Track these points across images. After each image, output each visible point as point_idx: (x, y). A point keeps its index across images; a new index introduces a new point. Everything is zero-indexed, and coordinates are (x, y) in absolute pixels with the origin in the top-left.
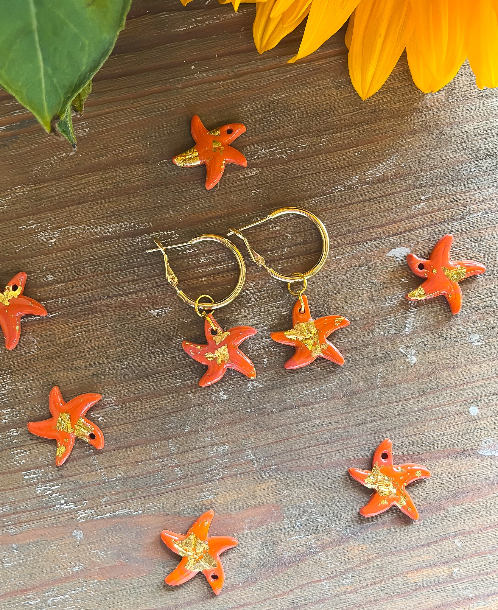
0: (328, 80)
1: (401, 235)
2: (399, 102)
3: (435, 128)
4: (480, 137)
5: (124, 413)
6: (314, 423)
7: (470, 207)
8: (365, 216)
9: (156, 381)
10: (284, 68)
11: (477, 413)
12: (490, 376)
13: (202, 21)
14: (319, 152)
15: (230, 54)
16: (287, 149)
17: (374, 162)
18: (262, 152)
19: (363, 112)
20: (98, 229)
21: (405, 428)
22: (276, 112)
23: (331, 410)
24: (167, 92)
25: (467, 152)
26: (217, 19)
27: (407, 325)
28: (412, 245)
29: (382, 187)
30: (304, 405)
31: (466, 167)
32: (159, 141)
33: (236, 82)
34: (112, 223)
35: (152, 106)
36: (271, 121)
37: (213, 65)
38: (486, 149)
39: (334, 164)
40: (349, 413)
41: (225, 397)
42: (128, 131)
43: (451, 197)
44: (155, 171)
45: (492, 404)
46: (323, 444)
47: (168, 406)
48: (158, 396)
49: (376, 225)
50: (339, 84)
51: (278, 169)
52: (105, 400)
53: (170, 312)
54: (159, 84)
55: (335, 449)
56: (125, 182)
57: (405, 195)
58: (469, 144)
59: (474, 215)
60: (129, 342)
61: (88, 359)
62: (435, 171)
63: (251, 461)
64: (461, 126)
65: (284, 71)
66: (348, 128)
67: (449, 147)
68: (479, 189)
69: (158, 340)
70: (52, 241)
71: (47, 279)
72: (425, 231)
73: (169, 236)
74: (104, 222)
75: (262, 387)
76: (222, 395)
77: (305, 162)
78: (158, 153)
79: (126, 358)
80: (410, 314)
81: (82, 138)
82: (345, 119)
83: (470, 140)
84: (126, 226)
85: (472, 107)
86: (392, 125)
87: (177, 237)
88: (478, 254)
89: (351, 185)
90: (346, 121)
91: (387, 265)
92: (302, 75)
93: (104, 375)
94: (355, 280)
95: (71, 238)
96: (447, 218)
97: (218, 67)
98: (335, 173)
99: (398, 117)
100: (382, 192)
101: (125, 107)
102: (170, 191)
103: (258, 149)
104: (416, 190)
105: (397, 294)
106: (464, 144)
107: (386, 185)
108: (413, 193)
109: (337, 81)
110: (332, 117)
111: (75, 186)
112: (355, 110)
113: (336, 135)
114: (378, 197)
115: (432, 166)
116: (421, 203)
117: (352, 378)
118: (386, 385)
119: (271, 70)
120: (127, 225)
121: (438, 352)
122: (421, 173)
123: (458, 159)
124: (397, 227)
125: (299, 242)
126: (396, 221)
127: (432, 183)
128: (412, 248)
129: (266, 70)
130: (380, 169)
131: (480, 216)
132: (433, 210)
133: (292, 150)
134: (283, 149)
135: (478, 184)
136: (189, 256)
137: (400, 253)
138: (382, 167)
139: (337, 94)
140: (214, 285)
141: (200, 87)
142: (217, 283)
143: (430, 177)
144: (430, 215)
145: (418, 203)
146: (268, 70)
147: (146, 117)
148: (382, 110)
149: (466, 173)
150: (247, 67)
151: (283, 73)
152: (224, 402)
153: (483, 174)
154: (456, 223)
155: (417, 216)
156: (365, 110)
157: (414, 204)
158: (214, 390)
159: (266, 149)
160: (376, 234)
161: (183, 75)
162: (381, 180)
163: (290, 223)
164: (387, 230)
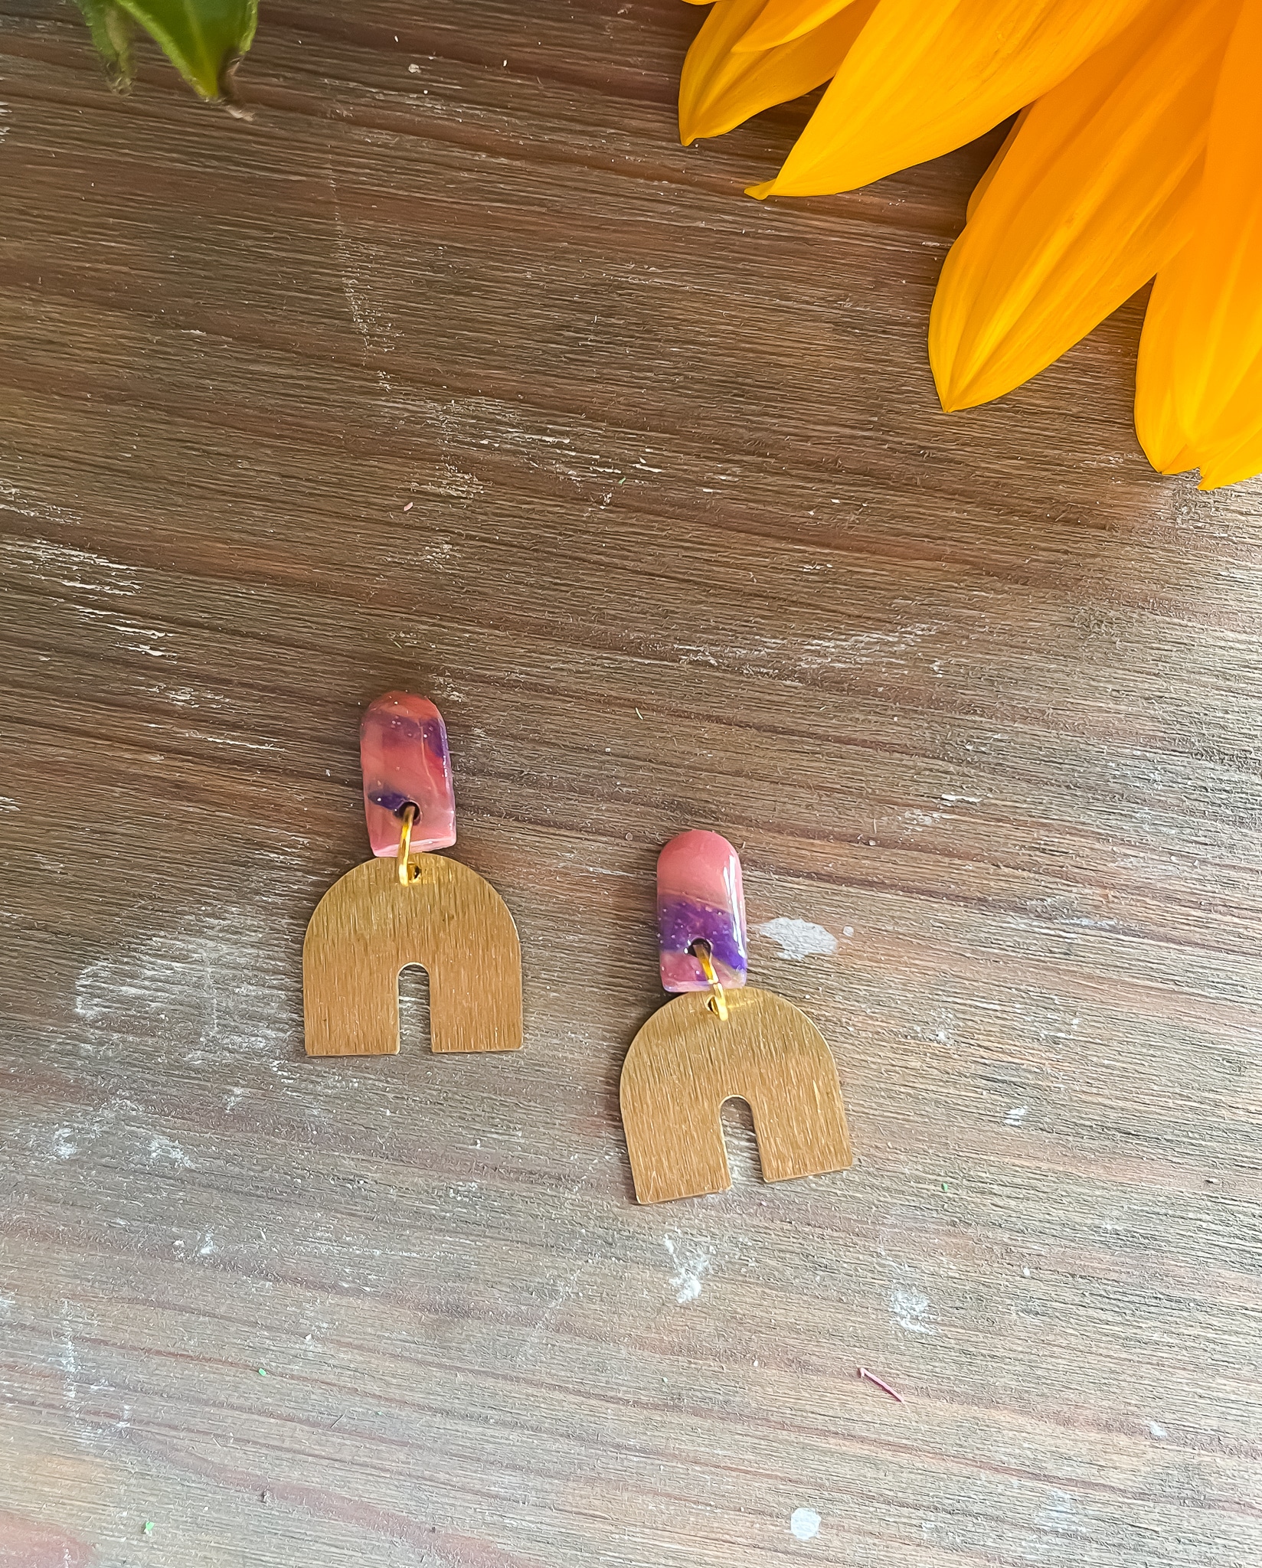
0: (820, 292)
1: (828, 885)
2: (1016, 458)
3: (1091, 591)
4: (1221, 682)
6: (303, 1347)
7: (1087, 891)
8: (747, 776)
10: (701, 191)
11: (812, 1535)
12: (904, 1441)
14: (691, 511)
15: (549, 74)
16: (596, 460)
17: (852, 616)
18: (514, 433)
19: (887, 441)
21: (570, 1484)
22: (612, 325)
23: (369, 1330)
24: (299, 115)
25: (1157, 710)
28: (849, 931)
29: (839, 708)
30: (295, 1281)
31: (1134, 757)
33: (530, 173)
35: (233, 139)
36: (583, 345)
37: (479, 86)
38: (1223, 727)
39: (722, 569)
40: (420, 1363)
41: (66, 1151)
42: (124, 189)
43: (1042, 832)
44: (156, 352)
45: (870, 1528)
46: (301, 1422)
49: (765, 819)
50: (850, 317)
51: (539, 508)
54: (285, 78)
55: (328, 1451)
56: (48, 347)
57: (898, 765)
58: (1175, 689)
59: (1085, 921)
62: (1026, 728)
63: (63, 1376)
64: (1176, 620)
65: (698, 203)
66: (817, 475)
67: (1109, 670)
68: (1143, 846)
72: (908, 905)
73: (110, 576)
75: (192, 1171)
76: (62, 1142)
77: (633, 525)
78: (190, 301)
82: (819, 441)
83: (1184, 674)
85: (1239, 574)
86: (960, 522)
87: (131, 589)
88: (1041, 1048)
89: (743, 661)
90: (819, 449)
92: (748, 240)
96: (997, 894)
97: (496, 102)
98: (712, 600)
99: (987, 504)
100: (826, 726)
101: (147, 107)
102: (176, 437)
103: (504, 419)
104: (940, 763)
106: (1160, 681)
107: (852, 708)
108: (926, 769)
109: (848, 305)
110: (781, 416)
112: (861, 425)
113: (770, 479)
114: (811, 735)
115: (1027, 710)
116: (937, 810)
117: (479, 1264)
118: (570, 1329)
119: (656, 183)
121: (777, 1296)
122: (982, 716)
123: (1120, 720)
124: (827, 856)
125: (503, 768)
126: (831, 833)
127: (1001, 764)
128: (845, 941)
129: (641, 176)
130: (858, 649)
131: (1104, 934)
132: (962, 849)
133: (610, 468)
134: (582, 451)
135: (1146, 827)
136: (145, 666)
137: (801, 939)
138: (866, 643)
139: (830, 348)
140: (181, 790)
141: (408, 141)
142: (194, 788)
143: (1001, 741)
144: (947, 860)
145: (928, 809)
146: (648, 178)
147: (199, 169)
148: (951, 461)
149: (1124, 776)
150: (584, 141)
151: (690, 207)
152: (58, 1163)
153: (1175, 802)
154: (1019, 922)
155: (906, 846)
156: (896, 439)
157: (912, 806)
158: (44, 1115)
159: (527, 430)
160: (751, 848)
161: (371, 79)
162: (846, 686)
163: (504, 697)
164: (794, 849)
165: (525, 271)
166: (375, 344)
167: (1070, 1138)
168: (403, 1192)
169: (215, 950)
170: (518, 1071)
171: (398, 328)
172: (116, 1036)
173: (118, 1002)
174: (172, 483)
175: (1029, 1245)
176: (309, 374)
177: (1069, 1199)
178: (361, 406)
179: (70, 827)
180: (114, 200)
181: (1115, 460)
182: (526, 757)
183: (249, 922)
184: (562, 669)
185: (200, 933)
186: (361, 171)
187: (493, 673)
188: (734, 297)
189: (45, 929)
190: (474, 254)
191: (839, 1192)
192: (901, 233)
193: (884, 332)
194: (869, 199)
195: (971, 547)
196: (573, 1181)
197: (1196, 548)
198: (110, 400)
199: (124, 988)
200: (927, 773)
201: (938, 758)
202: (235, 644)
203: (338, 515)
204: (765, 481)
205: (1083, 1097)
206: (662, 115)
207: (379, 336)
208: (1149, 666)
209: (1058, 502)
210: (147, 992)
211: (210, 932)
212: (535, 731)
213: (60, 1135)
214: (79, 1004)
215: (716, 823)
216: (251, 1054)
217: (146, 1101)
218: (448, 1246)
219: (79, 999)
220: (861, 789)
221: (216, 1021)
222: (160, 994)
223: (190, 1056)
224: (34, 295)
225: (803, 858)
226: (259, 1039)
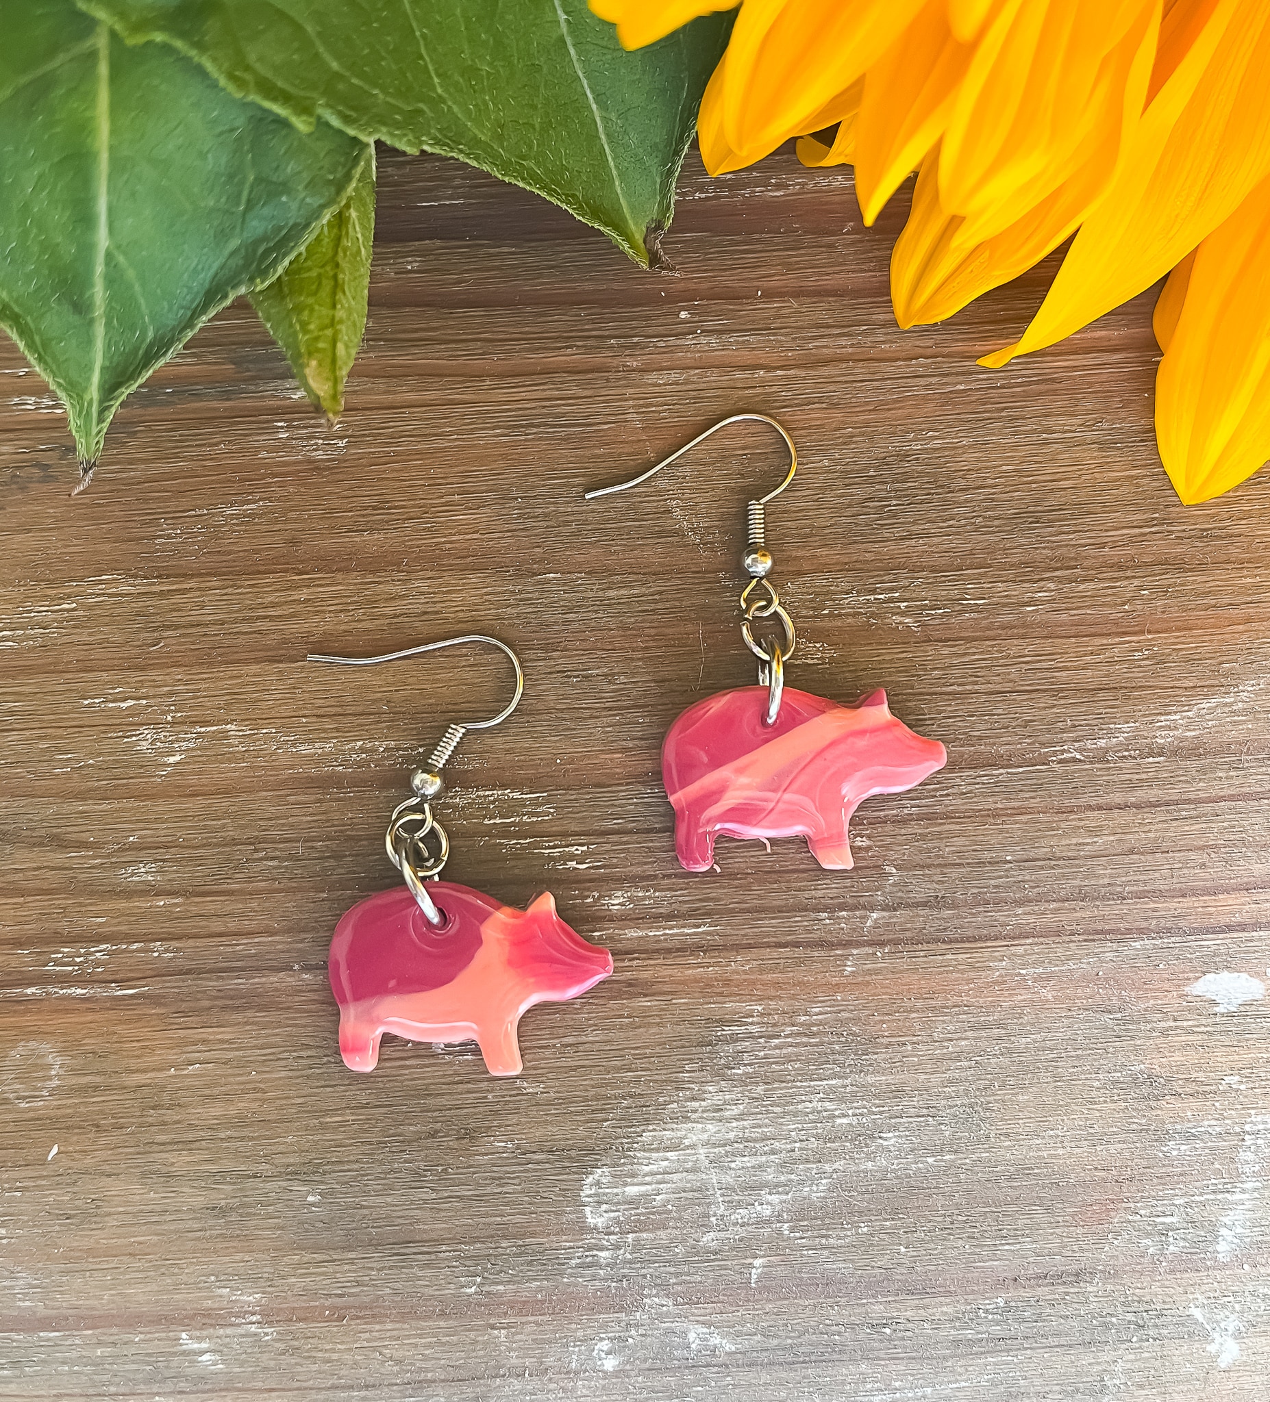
0: (1079, 420)
1: (1240, 934)
5: (284, 1354)
8: (1138, 852)
9: (403, 1267)
10: (952, 360)
13: (733, 186)
15: (798, 293)
16: (926, 605)
17: (1186, 688)
18: (850, 599)
20: (317, 748)
22: (907, 489)
24: (595, 374)
26: (778, 186)
27: (1223, 1231)
29: (1201, 771)
32: (546, 515)
34: (361, 735)
35: (544, 407)
36: (888, 511)
37: (743, 315)
39: (1064, 674)
41: (610, 1364)
42: (461, 468)
44: (521, 600)
47: (426, 1358)
48: (404, 1317)
49: (1167, 888)
50: (1110, 434)
51: (888, 658)
52: (234, 1298)
54: (576, 345)
60: (342, 1124)
61: (206, 1152)
65: (953, 370)
66: (1121, 574)
69: (433, 1134)
70: (172, 760)
71: (133, 875)
73: (525, 806)
74: (337, 730)
75: (734, 1353)
76: (603, 1355)
77: (974, 654)
78: (539, 550)
79: (324, 1173)
80: (1238, 1197)
81: (322, 465)
82: (1115, 545)
84: (401, 752)
86: (1254, 585)
87: (549, 814)
89: (1106, 750)
90: (1116, 551)
91: (1185, 1024)
92: (1005, 390)
93: (249, 1214)
94: (1079, 1052)
95: (230, 761)
97: (760, 326)
98: (1062, 702)
100: (1198, 789)
101: (465, 396)
102: (553, 670)
103: (838, 589)
105: (1206, 1123)
107: (1213, 769)
109: (1106, 425)
110: (1076, 532)
111: (274, 605)
112: (1148, 523)
113: (1082, 587)
114: (1188, 802)
119: (914, 362)
120: (405, 749)
124: (1232, 907)
125: (920, 897)
126: (1229, 885)
129: (899, 359)
130: (1202, 716)
133: (940, 610)
134: (911, 600)
136: (575, 880)
137: (1232, 991)
138: (1208, 709)
139: (1100, 465)
140: (637, 988)
141: (695, 375)
142: (646, 984)
146: (905, 360)
147: (523, 438)
148: (1232, 536)
150: (843, 341)
151: (948, 375)
152: (605, 1378)
156: (1179, 528)
158: (580, 1334)
159: (860, 593)
160: (1163, 917)
161: (650, 331)
162: (1201, 751)
163: (903, 831)
164: (1200, 909)
165: (822, 460)
166: (712, 551)
168: (936, 1324)
169: (704, 1131)
170: (1011, 1178)
171: (726, 533)
172: (630, 1237)
173: (625, 1203)
174: (562, 711)
176: (658, 589)
179: (541, 1047)
180: (454, 480)
182: (938, 882)
183: (727, 1097)
185: (686, 1119)
186: (661, 407)
187: (887, 812)
188: (1007, 441)
189: (540, 1150)
190: (775, 456)
192: (1132, 355)
193: (1142, 441)
194: (1092, 335)
196: (1091, 1273)
199: (627, 1189)
202: (652, 841)
204: (1078, 589)
207: (711, 543)
210: (649, 1187)
211: (694, 1116)
212: (938, 856)
213: (600, 1349)
214: (588, 1214)
215: (1124, 902)
216: (762, 1222)
217: (673, 1294)
218: (992, 1367)
219: (588, 1209)
220: (1242, 840)
221: (721, 1199)
222: (661, 1186)
223: (705, 1239)
224: (402, 576)
225: (1211, 914)
226: (764, 1206)
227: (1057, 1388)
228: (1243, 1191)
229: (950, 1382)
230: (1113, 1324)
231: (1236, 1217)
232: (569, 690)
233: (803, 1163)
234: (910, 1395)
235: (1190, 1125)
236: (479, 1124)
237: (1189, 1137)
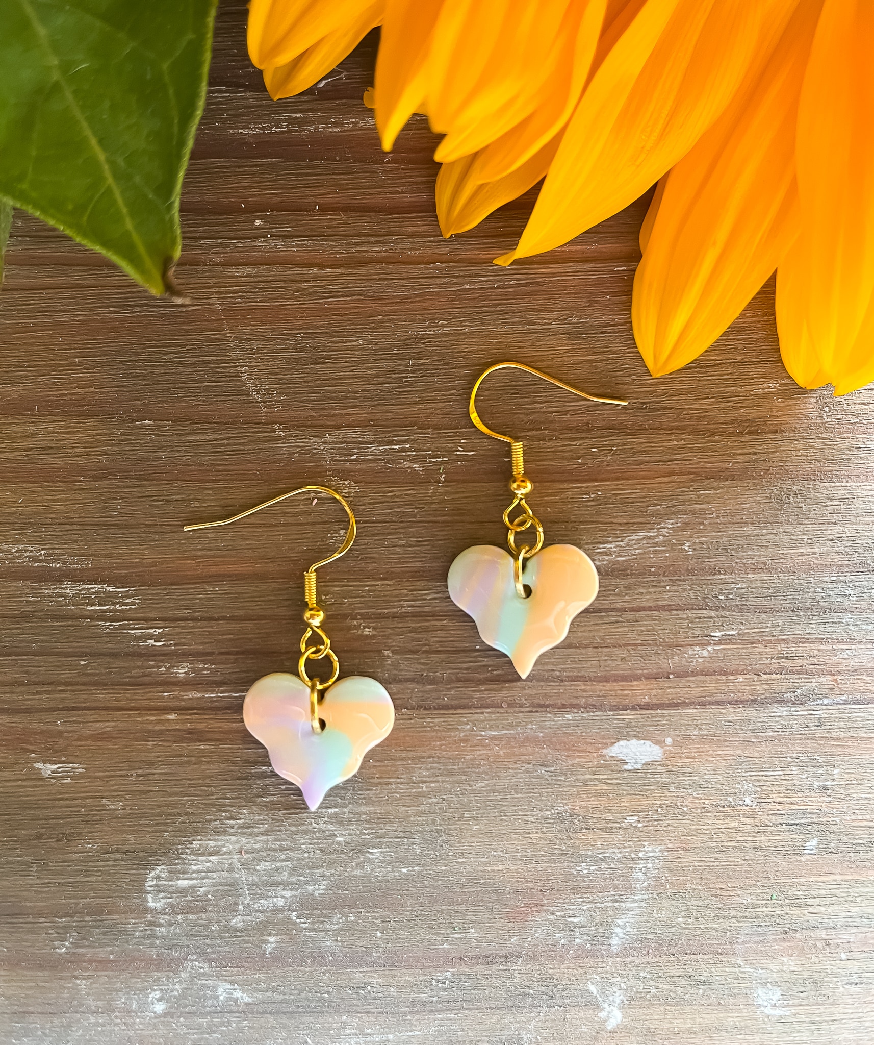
0: (554, 315)
1: (648, 712)
2: (708, 398)
3: (777, 475)
7: (822, 679)
8: (576, 647)
9: (13, 932)
10: (462, 265)
13: (301, 123)
15: (347, 209)
16: (429, 454)
17: (620, 524)
18: (372, 448)
22: (422, 364)
24: (188, 267)
25: (841, 546)
26: (336, 124)
27: (618, 930)
28: (669, 741)
29: (628, 588)
31: (833, 582)
33: (348, 275)
36: (407, 381)
37: (302, 225)
41: (160, 1008)
42: (82, 337)
43: (783, 645)
44: (122, 440)
47: (27, 997)
48: (13, 967)
49: (594, 674)
50: (578, 327)
51: (398, 493)
53: (81, 777)
56: (49, 452)
57: (676, 619)
58: (848, 529)
59: (826, 701)
62: (756, 576)
64: (838, 484)
65: (463, 273)
66: (578, 435)
67: (802, 526)
68: (852, 640)
69: (39, 837)
72: (705, 714)
73: (118, 598)
75: (250, 1004)
76: (156, 1002)
77: (463, 492)
78: (137, 402)
80: (629, 905)
82: (574, 413)
83: (852, 518)
84: (28, 554)
86: (680, 447)
87: (134, 604)
88: (816, 795)
90: (576, 418)
91: (601, 777)
92: (500, 290)
96: (763, 694)
97: (316, 233)
99: (696, 432)
101: (87, 282)
102: (146, 495)
103: (364, 440)
104: (705, 612)
105: (611, 850)
106: (838, 527)
107: (637, 586)
108: (696, 618)
109: (575, 320)
110: (545, 402)
113: (548, 444)
114: (612, 610)
115: (754, 564)
116: (710, 644)
117: (463, 1030)
119: (432, 265)
120: (31, 551)
121: (675, 1010)
122: (725, 574)
123: (817, 558)
124: (643, 691)
125: (408, 675)
126: (642, 675)
127: (745, 605)
128: (668, 748)
129: (421, 263)
130: (632, 546)
131: (840, 707)
132: (733, 668)
133: (440, 458)
134: (419, 450)
135: (851, 627)
136: (152, 654)
137: (638, 754)
138: (636, 541)
139: (568, 351)
140: (194, 735)
141: (263, 270)
142: (201, 732)
143: (742, 589)
144: (724, 677)
145: (703, 645)
146: (426, 264)
147: (129, 315)
148: (665, 408)
149: (829, 596)
150: (379, 247)
151: (458, 277)
152: (156, 1018)
153: (867, 606)
154: (782, 710)
155: (695, 673)
157: (692, 645)
158: (139, 986)
159: (380, 444)
160: (590, 696)
161: (232, 234)
162: (629, 571)
163: (400, 625)
164: (619, 692)
165: (358, 340)
166: (269, 407)
167: (851, 855)
168: (400, 988)
169: (237, 842)
170: (462, 886)
171: (281, 394)
172: (180, 917)
173: (177, 892)
174: (149, 526)
175: (840, 936)
176: (228, 435)
177: (861, 898)
178: (266, 450)
179: (122, 776)
180: (77, 346)
181: (773, 386)
182: (423, 664)
183: (257, 818)
184: (435, 599)
185: (225, 833)
186: (237, 295)
187: (389, 610)
188: (499, 330)
189: (117, 851)
190: (322, 335)
191: (701, 926)
192: (600, 265)
193: (602, 333)
194: (574, 248)
195: (691, 462)
196: (516, 956)
197: (840, 433)
198: (97, 478)
199: (180, 882)
200: (697, 620)
201: (702, 609)
202: (211, 627)
203: (265, 525)
204: (544, 446)
205: (854, 824)
206: (427, 221)
207: (270, 401)
208: (829, 518)
209: (742, 421)
210: (195, 882)
211: (232, 831)
212: (425, 645)
213: (153, 997)
214: (150, 900)
215: (562, 684)
216: (276, 911)
217: (209, 960)
218: (439, 1022)
219: (150, 896)
220: (655, 640)
221: (247, 892)
222: (204, 881)
223: (234, 921)
224: (34, 419)
225: (627, 696)
226: (280, 899)
227: (486, 1039)
228: (634, 901)
229: (407, 1031)
230: (529, 994)
231: (627, 920)
232: (155, 511)
233: (309, 869)
234: (377, 1039)
235: (599, 851)
236: (73, 831)
237: (596, 860)
